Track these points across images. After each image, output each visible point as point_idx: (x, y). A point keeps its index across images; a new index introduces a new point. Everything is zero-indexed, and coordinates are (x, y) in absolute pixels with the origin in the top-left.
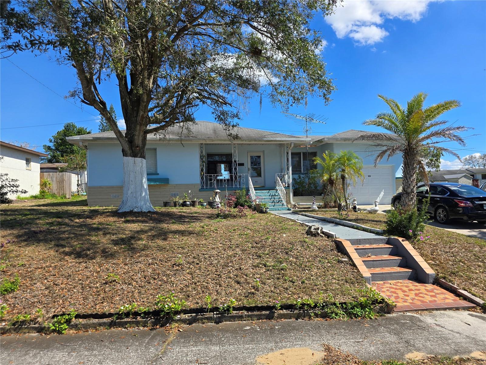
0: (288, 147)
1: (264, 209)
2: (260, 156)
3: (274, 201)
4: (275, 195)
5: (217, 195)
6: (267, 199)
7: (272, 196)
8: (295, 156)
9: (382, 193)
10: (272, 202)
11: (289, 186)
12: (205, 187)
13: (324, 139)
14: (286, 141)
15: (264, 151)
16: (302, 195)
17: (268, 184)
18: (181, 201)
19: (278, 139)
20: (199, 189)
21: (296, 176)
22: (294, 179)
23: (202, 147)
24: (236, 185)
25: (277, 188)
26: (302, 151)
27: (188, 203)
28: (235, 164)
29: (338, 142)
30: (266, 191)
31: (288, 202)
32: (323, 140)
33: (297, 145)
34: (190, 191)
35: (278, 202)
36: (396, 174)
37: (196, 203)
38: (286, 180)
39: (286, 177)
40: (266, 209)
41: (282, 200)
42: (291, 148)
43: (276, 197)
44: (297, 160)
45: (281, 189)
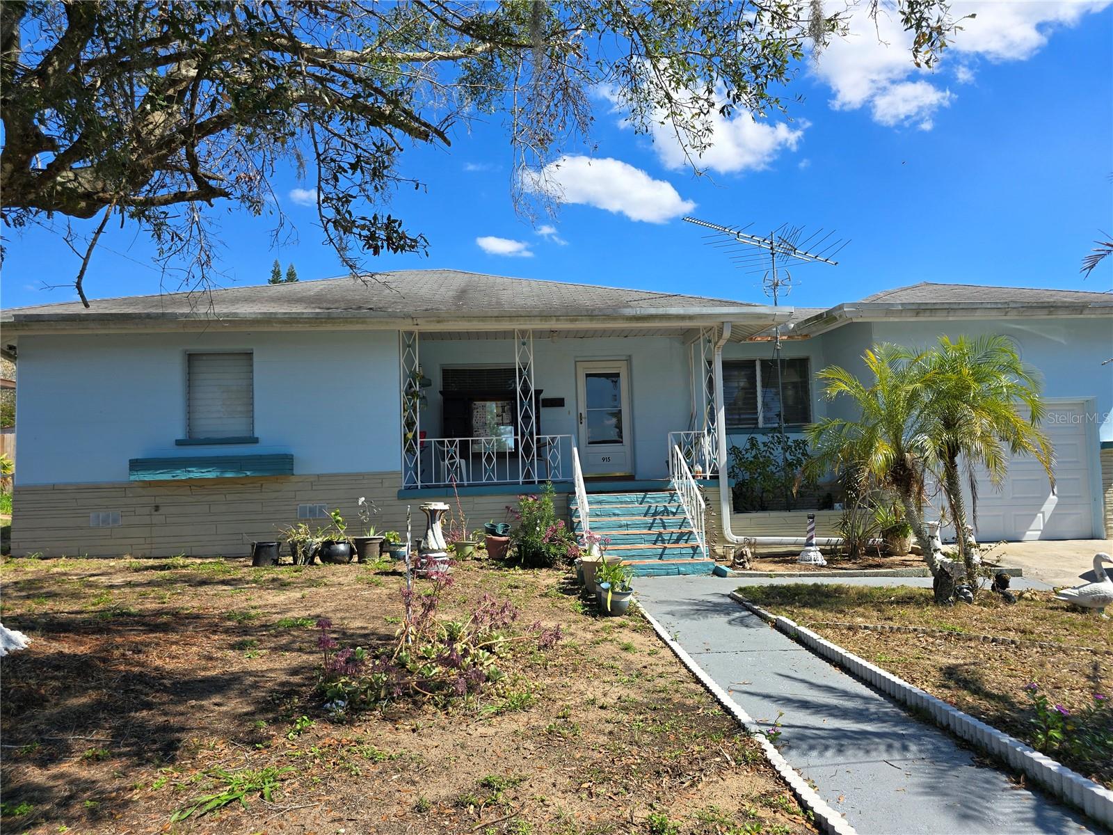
0: (710, 341)
1: (610, 593)
2: (619, 374)
3: (660, 534)
4: (666, 511)
5: (433, 521)
6: (636, 526)
7: (656, 514)
8: (736, 373)
9: (1051, 496)
10: (654, 538)
11: (715, 477)
12: (419, 484)
13: (841, 307)
14: (702, 316)
15: (630, 356)
16: (763, 507)
17: (645, 468)
18: (317, 541)
19: (673, 311)
20: (397, 490)
21: (742, 441)
22: (733, 451)
23: (409, 346)
24: (528, 475)
25: (675, 482)
26: (757, 355)
27: (342, 547)
28: (526, 402)
29: (892, 319)
30: (633, 496)
31: (714, 534)
32: (836, 314)
33: (742, 334)
34: (363, 499)
35: (677, 541)
36: (1102, 429)
37: (370, 548)
38: (706, 453)
39: (707, 442)
40: (617, 598)
41: (691, 533)
42: (722, 342)
43: (668, 519)
44: (742, 384)
45: (686, 486)
